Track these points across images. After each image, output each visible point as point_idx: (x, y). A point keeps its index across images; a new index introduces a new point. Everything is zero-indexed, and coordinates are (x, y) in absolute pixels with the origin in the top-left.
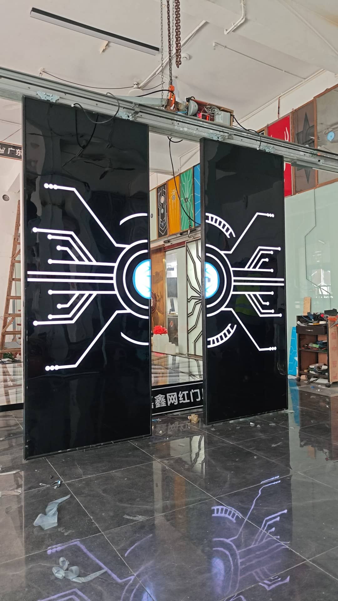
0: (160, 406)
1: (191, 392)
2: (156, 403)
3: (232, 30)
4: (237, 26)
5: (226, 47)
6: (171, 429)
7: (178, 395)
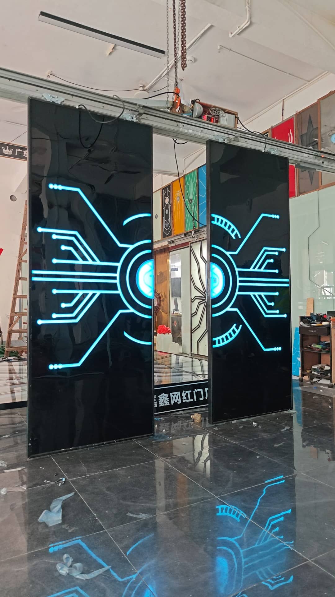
0: (163, 405)
1: (194, 392)
2: (159, 402)
3: (237, 33)
4: (242, 29)
5: (231, 50)
6: (174, 428)
7: (181, 394)
